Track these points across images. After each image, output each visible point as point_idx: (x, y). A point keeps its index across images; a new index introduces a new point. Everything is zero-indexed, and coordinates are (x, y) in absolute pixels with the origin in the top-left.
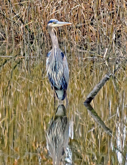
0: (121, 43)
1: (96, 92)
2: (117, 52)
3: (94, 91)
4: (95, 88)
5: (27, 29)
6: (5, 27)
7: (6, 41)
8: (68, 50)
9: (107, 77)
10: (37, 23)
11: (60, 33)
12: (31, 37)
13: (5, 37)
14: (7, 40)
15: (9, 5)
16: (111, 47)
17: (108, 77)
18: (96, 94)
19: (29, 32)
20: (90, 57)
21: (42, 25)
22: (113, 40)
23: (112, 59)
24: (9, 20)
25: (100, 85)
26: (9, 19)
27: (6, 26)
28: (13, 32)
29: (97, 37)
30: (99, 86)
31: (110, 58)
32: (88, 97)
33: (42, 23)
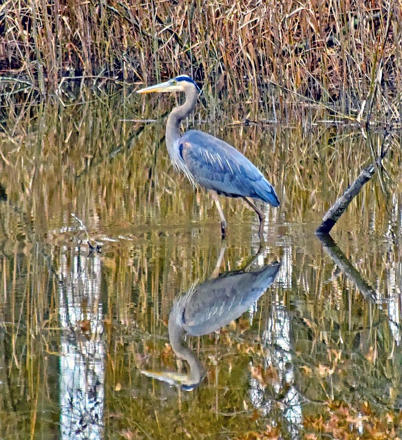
0: (395, 84)
1: (341, 209)
2: (386, 109)
3: (337, 207)
4: (340, 200)
5: (189, 58)
6: (140, 52)
7: (141, 83)
8: (279, 105)
9: (365, 174)
10: (211, 43)
11: (260, 67)
12: (198, 73)
13: (140, 75)
14: (143, 81)
15: (147, 4)
16: (374, 99)
17: (368, 176)
18: (341, 213)
19: (193, 62)
20: (327, 120)
21: (221, 47)
22: (378, 82)
23: (376, 124)
24: (148, 37)
25: (351, 193)
26: (149, 34)
27: (142, 50)
28: (157, 63)
29: (342, 75)
30: (347, 195)
31: (370, 123)
32: (325, 219)
33: (222, 43)
